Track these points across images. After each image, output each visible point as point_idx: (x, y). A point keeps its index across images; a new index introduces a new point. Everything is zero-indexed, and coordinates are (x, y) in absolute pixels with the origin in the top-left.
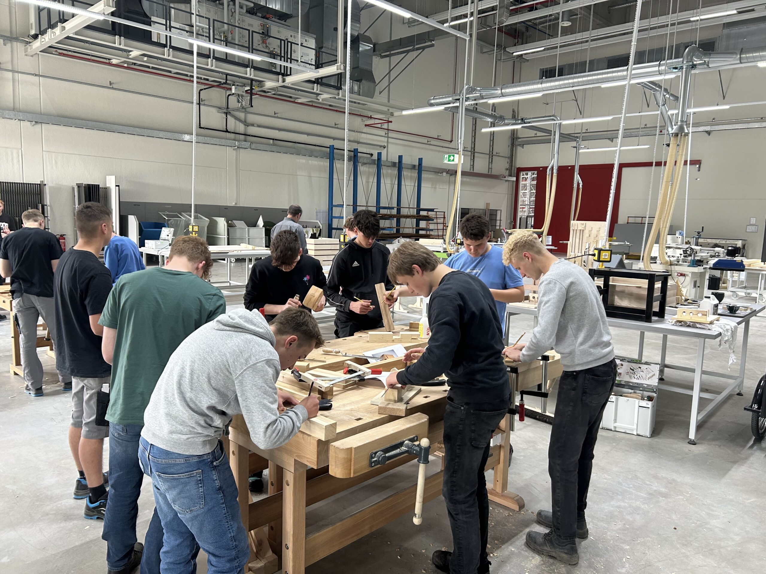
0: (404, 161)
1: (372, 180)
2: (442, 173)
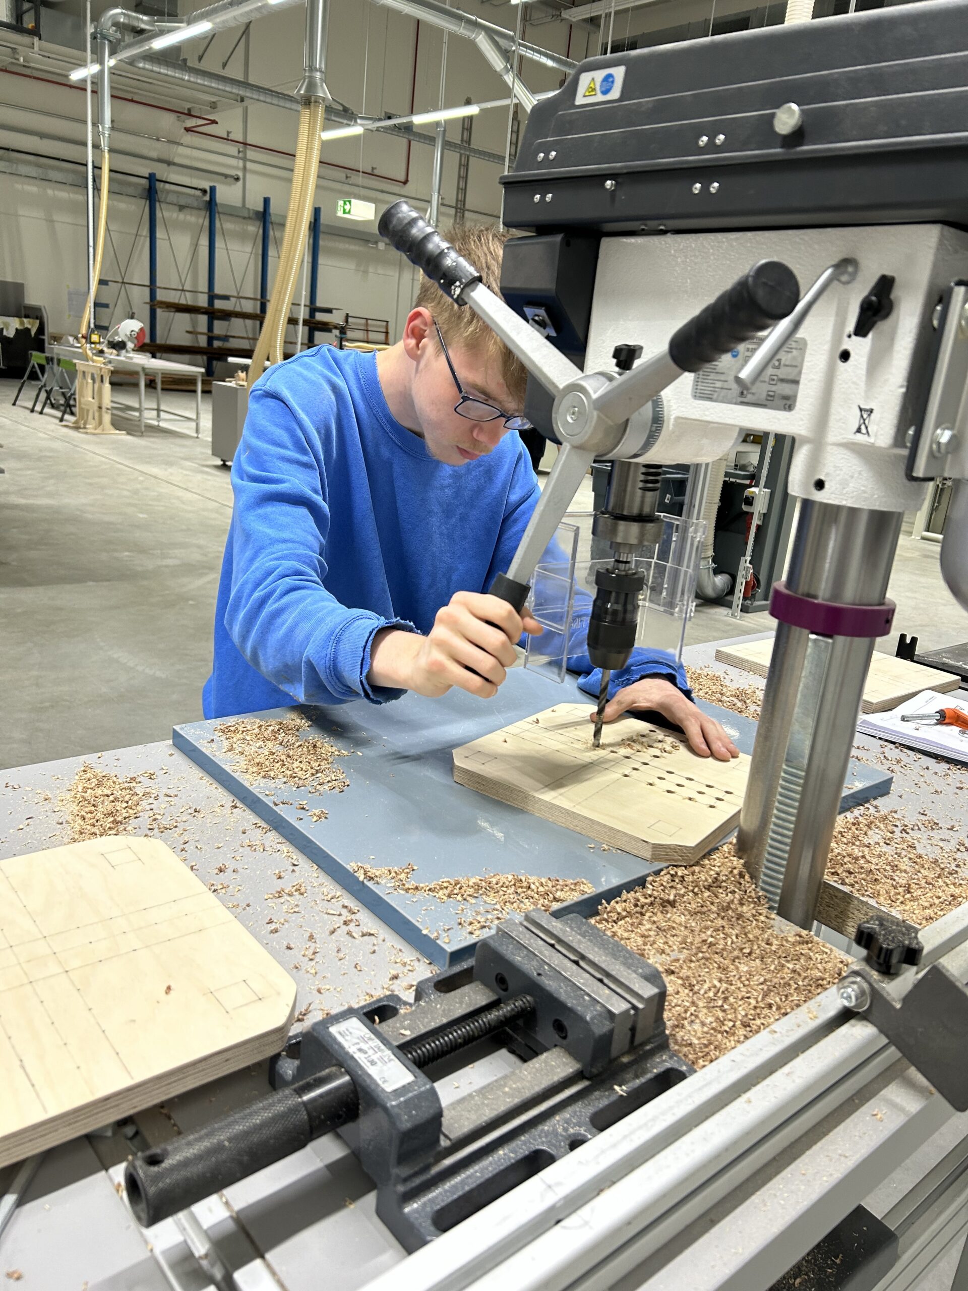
0: (273, 208)
1: (204, 242)
2: (376, 243)
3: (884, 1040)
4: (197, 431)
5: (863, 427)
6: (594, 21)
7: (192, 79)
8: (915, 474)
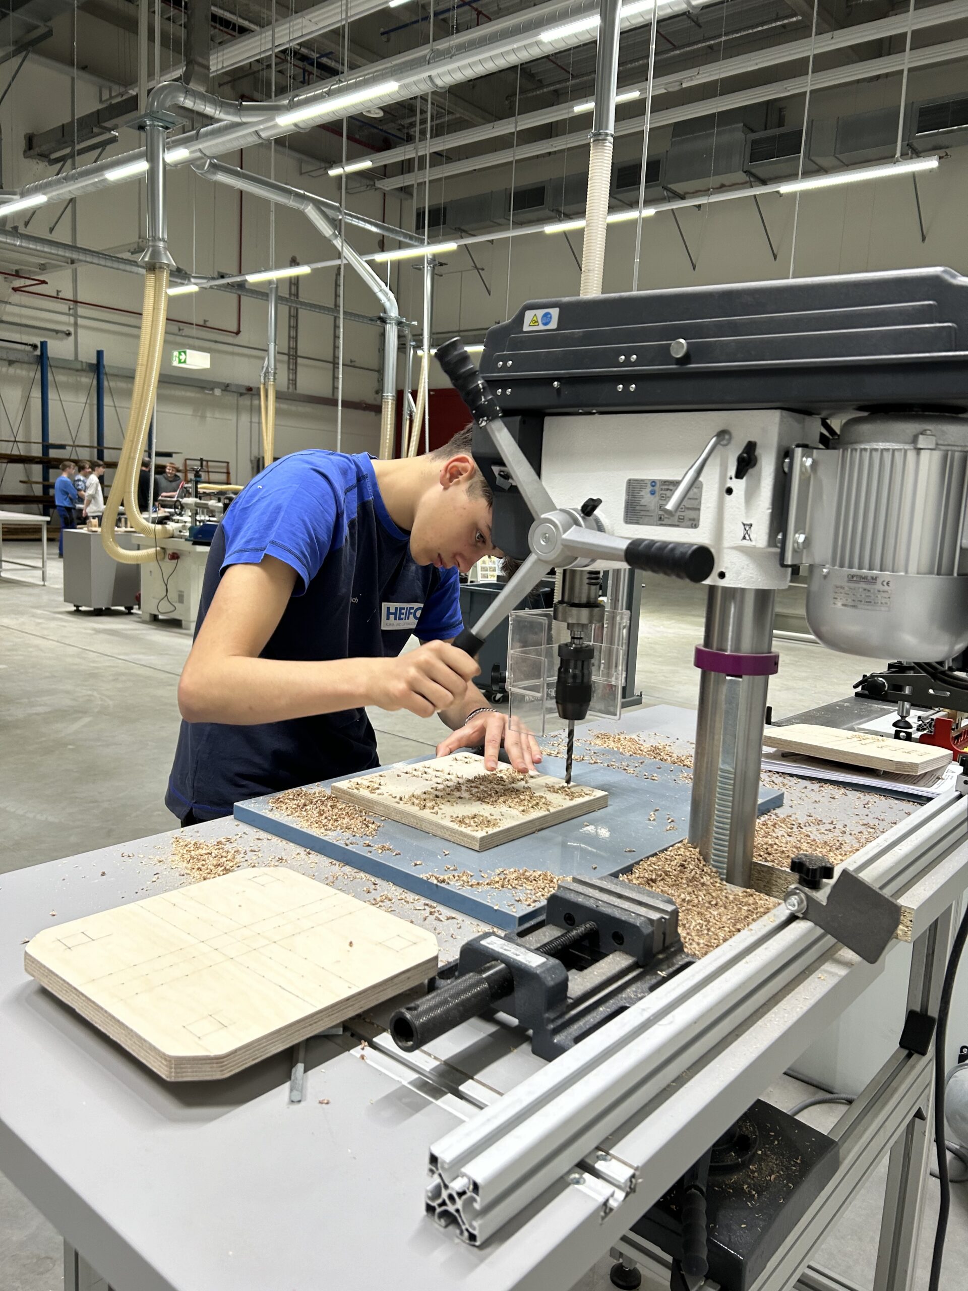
0: (106, 360)
1: (36, 394)
2: (212, 389)
3: (819, 931)
4: (44, 579)
5: (747, 536)
6: (406, 190)
7: (24, 244)
8: (785, 563)
